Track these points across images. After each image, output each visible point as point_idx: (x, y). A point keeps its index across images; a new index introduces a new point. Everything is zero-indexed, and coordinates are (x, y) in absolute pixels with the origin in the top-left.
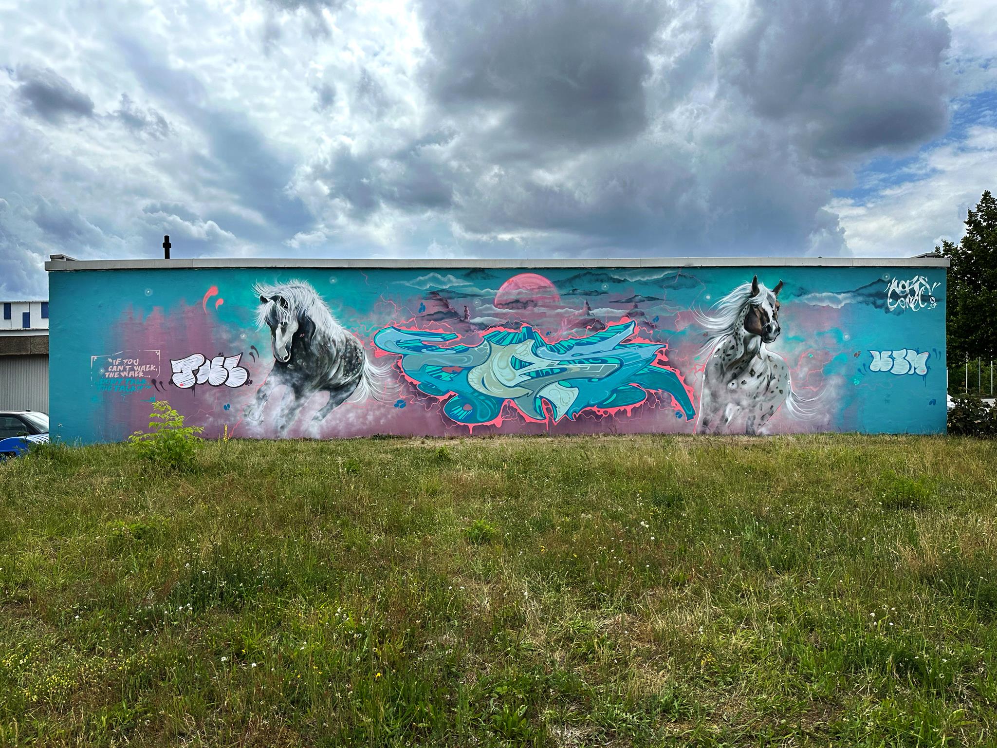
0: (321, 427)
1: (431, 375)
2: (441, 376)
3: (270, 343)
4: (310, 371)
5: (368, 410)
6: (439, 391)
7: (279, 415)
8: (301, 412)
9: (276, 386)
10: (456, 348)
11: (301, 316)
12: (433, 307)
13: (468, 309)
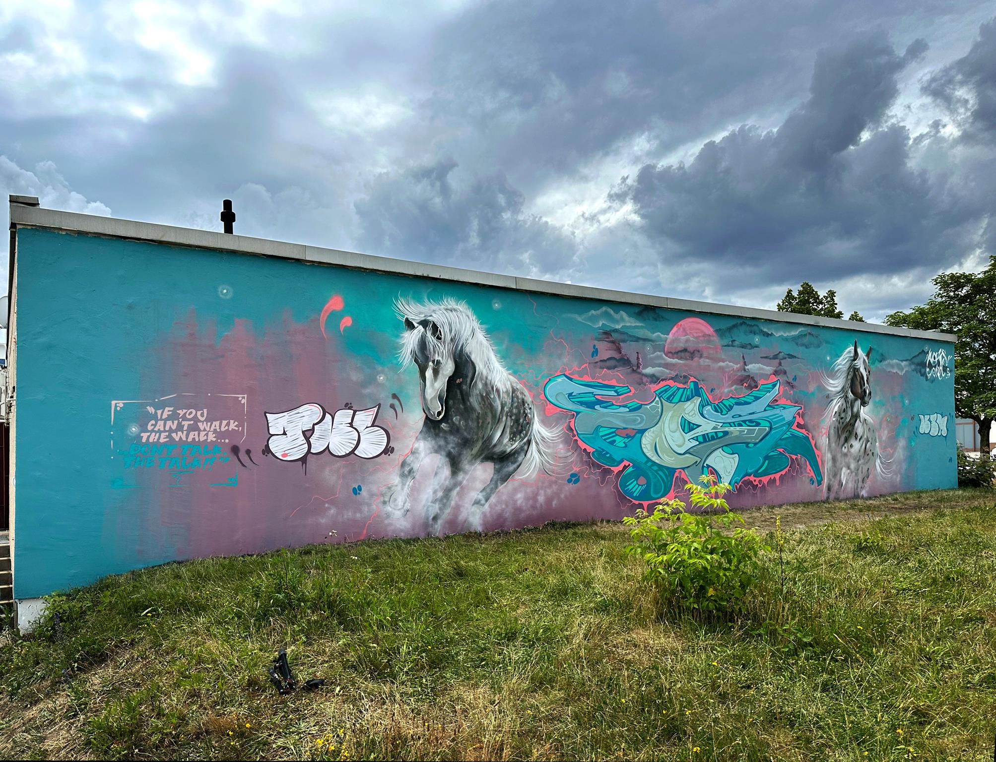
0: (484, 514)
1: (605, 440)
2: (615, 441)
3: (418, 390)
4: (469, 434)
5: (538, 489)
6: (614, 460)
7: (430, 500)
8: (458, 494)
9: (426, 455)
10: (629, 405)
11: (458, 352)
12: (606, 352)
13: (640, 355)
